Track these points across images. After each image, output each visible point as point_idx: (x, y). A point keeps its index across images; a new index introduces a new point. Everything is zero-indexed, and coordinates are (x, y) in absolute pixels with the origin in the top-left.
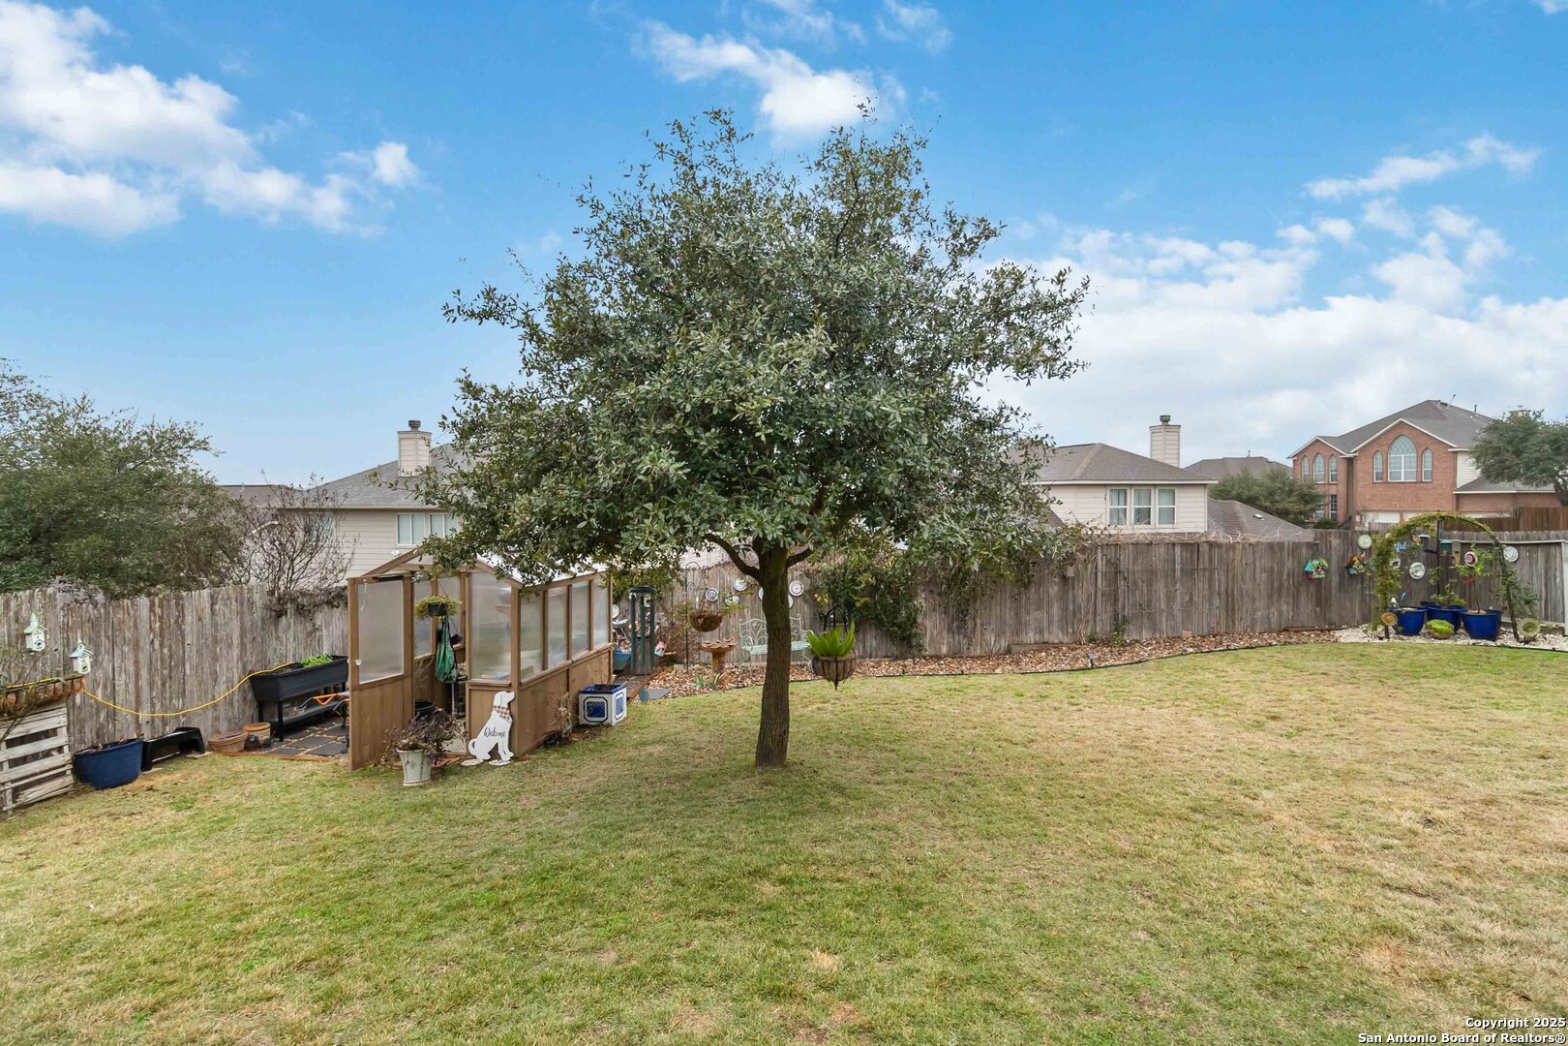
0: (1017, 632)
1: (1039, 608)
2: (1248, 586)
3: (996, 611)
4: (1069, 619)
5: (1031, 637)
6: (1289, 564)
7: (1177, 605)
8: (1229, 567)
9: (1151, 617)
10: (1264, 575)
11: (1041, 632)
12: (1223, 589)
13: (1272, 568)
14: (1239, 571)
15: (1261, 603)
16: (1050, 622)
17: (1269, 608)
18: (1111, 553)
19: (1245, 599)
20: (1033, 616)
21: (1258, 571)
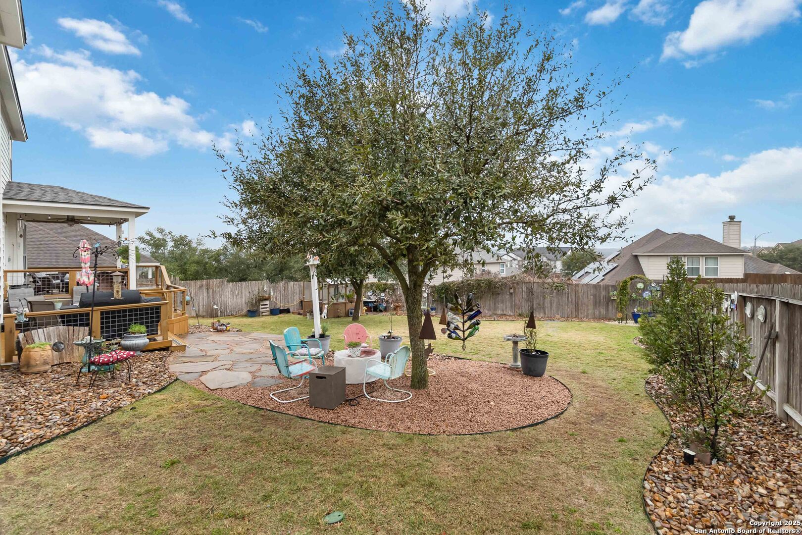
0: (495, 310)
1: (502, 303)
2: (585, 300)
3: (488, 303)
4: (513, 307)
5: (499, 312)
6: (603, 293)
7: (554, 305)
8: (576, 292)
9: (544, 308)
10: (592, 297)
11: (503, 311)
12: (574, 301)
13: (596, 295)
14: (580, 295)
15: (591, 307)
16: (506, 308)
17: (594, 309)
18: (528, 285)
19: (584, 305)
20: (500, 305)
21: (589, 295)
